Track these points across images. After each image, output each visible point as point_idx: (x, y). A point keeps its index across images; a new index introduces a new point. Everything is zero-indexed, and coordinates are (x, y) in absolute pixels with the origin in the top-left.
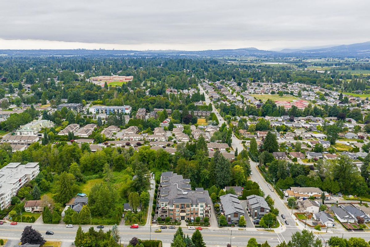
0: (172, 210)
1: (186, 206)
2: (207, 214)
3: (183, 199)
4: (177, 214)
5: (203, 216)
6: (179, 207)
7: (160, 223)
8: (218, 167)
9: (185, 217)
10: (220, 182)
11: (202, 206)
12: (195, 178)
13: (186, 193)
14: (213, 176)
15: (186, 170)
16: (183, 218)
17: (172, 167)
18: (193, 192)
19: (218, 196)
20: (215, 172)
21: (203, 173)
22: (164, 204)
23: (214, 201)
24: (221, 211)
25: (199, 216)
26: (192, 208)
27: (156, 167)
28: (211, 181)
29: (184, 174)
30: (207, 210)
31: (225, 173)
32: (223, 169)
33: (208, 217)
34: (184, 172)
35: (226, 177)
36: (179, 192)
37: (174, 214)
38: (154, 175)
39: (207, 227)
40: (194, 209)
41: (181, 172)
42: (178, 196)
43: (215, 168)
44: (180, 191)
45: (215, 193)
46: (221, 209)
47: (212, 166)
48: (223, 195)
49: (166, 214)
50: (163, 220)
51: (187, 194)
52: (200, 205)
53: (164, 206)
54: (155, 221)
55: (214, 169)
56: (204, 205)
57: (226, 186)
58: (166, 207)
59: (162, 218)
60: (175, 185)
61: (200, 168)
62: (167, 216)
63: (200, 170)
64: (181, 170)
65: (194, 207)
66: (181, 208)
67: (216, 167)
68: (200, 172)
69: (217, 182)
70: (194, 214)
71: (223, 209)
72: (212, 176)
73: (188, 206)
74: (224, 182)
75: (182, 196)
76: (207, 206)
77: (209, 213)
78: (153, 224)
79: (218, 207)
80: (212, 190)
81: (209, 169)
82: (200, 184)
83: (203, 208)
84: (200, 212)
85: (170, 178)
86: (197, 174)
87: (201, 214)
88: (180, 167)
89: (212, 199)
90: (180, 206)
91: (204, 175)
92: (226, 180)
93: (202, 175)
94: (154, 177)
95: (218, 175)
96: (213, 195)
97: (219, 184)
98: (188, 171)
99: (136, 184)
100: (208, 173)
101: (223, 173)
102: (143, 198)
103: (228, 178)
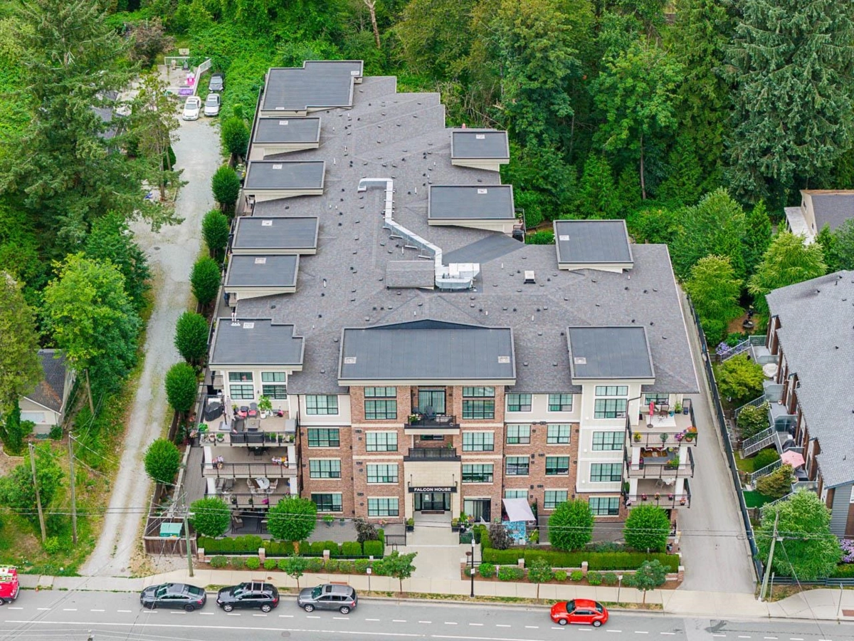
0: (333, 437)
1: (457, 408)
2: (653, 472)
3: (436, 335)
4: (378, 466)
5: (616, 487)
6: (391, 416)
7: (219, 556)
8: (762, 25)
9: (456, 498)
10: (766, 151)
11: (609, 410)
12: (553, 121)
13: (462, 272)
14: (706, 103)
15: (479, 45)
16: (432, 503)
17: (366, 16)
18: (531, 261)
19: (754, 288)
20: (729, 71)
21: (624, 74)
22: (257, 384)
23: (716, 324)
24: (782, 426)
25: (585, 483)
26: (512, 417)
27: (238, 15)
28: (685, 138)
29: (465, 78)
30: (655, 441)
31: (816, 76)
32: (800, 38)
33: (664, 504)
34: (458, 66)
35: (821, 112)
36: (403, 268)
37: (350, 473)
38: (216, 82)
39: (653, 596)
40: (539, 428)
41: (441, 58)
42: (390, 301)
43: (726, 30)
44: (415, 250)
45: (724, 261)
46: (779, 412)
47: (703, 16)
48: (800, 278)
49: (275, 473)
50: (252, 519)
51: (477, 280)
52: (590, 396)
53: (257, 399)
54: (170, 530)
55: (720, 42)
56: (632, 394)
57: (814, 185)
58: (276, 404)
59: (243, 503)
60: (373, 188)
61: (597, 28)
62: (284, 482)
63: (600, 48)
64: (434, 45)
65: (539, 409)
66: (413, 424)
67: (741, 27)
68: (594, 66)
69: (739, 151)
70: (538, 467)
71: (794, 405)
72: (696, 102)
73: (481, 408)
74: (798, 150)
75: (430, 308)
76: (657, 407)
77: (673, 466)
78: (159, 560)
79: (755, 394)
80: (704, 228)
81: (679, 38)
82: (598, 169)
83: (618, 425)
84: (588, 457)
85: (333, 120)
86: (573, 85)
87: (599, 472)
88: (432, 22)
89: (701, 309)
90: (404, 407)
91: (629, 92)
92: (822, 139)
93: (613, 87)
94: (212, 97)
95: (754, 91)
96: (708, 279)
97: (754, 167)
98: (493, 54)
99: (23, 179)
100: (666, 80)
101: (792, 83)
102: (66, 321)
103: (834, 120)
